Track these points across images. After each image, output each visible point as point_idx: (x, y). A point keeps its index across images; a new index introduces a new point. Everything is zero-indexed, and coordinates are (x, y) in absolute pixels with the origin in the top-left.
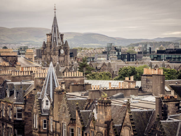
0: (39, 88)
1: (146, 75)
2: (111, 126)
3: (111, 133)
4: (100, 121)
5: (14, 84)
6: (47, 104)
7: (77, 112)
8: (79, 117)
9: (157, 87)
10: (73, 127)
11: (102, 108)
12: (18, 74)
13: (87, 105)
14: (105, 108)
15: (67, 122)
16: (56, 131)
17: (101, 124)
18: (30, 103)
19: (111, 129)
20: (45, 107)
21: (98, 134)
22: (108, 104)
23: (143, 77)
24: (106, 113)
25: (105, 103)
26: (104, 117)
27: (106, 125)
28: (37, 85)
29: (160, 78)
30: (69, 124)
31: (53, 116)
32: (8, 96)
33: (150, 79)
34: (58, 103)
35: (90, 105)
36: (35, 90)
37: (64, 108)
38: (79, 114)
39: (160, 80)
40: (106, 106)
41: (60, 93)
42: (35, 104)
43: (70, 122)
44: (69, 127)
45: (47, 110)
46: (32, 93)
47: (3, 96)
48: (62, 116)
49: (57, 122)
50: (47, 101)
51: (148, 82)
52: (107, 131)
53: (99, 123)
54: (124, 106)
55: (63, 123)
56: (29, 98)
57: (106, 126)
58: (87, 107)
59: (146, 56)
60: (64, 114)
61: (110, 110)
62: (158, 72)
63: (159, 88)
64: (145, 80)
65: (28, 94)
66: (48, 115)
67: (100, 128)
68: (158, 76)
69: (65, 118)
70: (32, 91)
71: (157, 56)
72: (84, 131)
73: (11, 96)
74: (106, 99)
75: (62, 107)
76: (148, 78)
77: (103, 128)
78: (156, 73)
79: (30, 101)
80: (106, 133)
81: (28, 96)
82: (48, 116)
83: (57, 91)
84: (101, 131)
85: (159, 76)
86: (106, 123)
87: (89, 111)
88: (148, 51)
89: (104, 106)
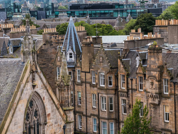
0: (48, 43)
1: (160, 27)
2: (165, 70)
3: (165, 76)
4: (151, 67)
5: (21, 40)
6: (71, 57)
7: (119, 61)
8: (122, 65)
9: (174, 36)
10: (112, 75)
11: (154, 55)
12: (16, 31)
13: (125, 54)
14: (157, 54)
15: (105, 71)
16: (86, 81)
17: (153, 69)
18: (41, 58)
19: (165, 72)
20: (69, 59)
21: (149, 78)
22: (160, 51)
23: (155, 28)
24: (158, 58)
25: (157, 50)
26: (157, 62)
27: (159, 69)
28: (46, 40)
29: (176, 29)
30: (108, 73)
31: (81, 68)
32: (12, 53)
33: (163, 30)
34: (88, 54)
35: (127, 55)
36: (44, 44)
37: (101, 58)
38: (122, 62)
39: (177, 30)
40: (158, 53)
41: (90, 45)
42: (59, 57)
43: (110, 70)
44: (108, 75)
45: (72, 62)
46: (43, 48)
47: (5, 53)
48: (99, 66)
49: (88, 72)
50: (71, 54)
51: (162, 33)
52: (160, 75)
53: (151, 68)
54: (168, 52)
55: (99, 72)
56: (39, 53)
57: (159, 71)
58: (124, 56)
59: (63, 12)
60: (102, 64)
61: (161, 56)
62: (174, 23)
63: (175, 38)
64: (158, 30)
65: (39, 49)
66: (74, 66)
67: (152, 72)
68: (174, 26)
69: (103, 68)
70: (43, 46)
71: (71, 12)
72: (129, 77)
73: (15, 52)
74: (158, 46)
75: (98, 58)
76: (162, 28)
77: (156, 72)
78: (171, 23)
79: (41, 56)
80: (160, 77)
81: (39, 51)
82: (74, 68)
83: (86, 43)
84: (153, 75)
85: (176, 26)
86: (159, 67)
87: (128, 59)
88: (50, 7)
89: (157, 52)
